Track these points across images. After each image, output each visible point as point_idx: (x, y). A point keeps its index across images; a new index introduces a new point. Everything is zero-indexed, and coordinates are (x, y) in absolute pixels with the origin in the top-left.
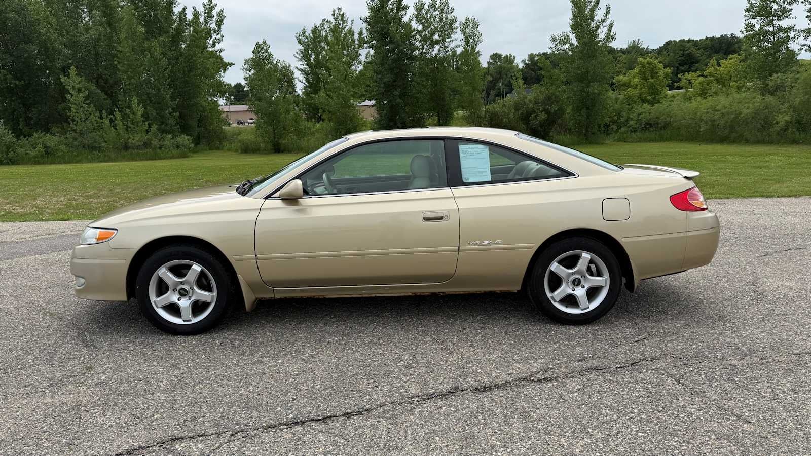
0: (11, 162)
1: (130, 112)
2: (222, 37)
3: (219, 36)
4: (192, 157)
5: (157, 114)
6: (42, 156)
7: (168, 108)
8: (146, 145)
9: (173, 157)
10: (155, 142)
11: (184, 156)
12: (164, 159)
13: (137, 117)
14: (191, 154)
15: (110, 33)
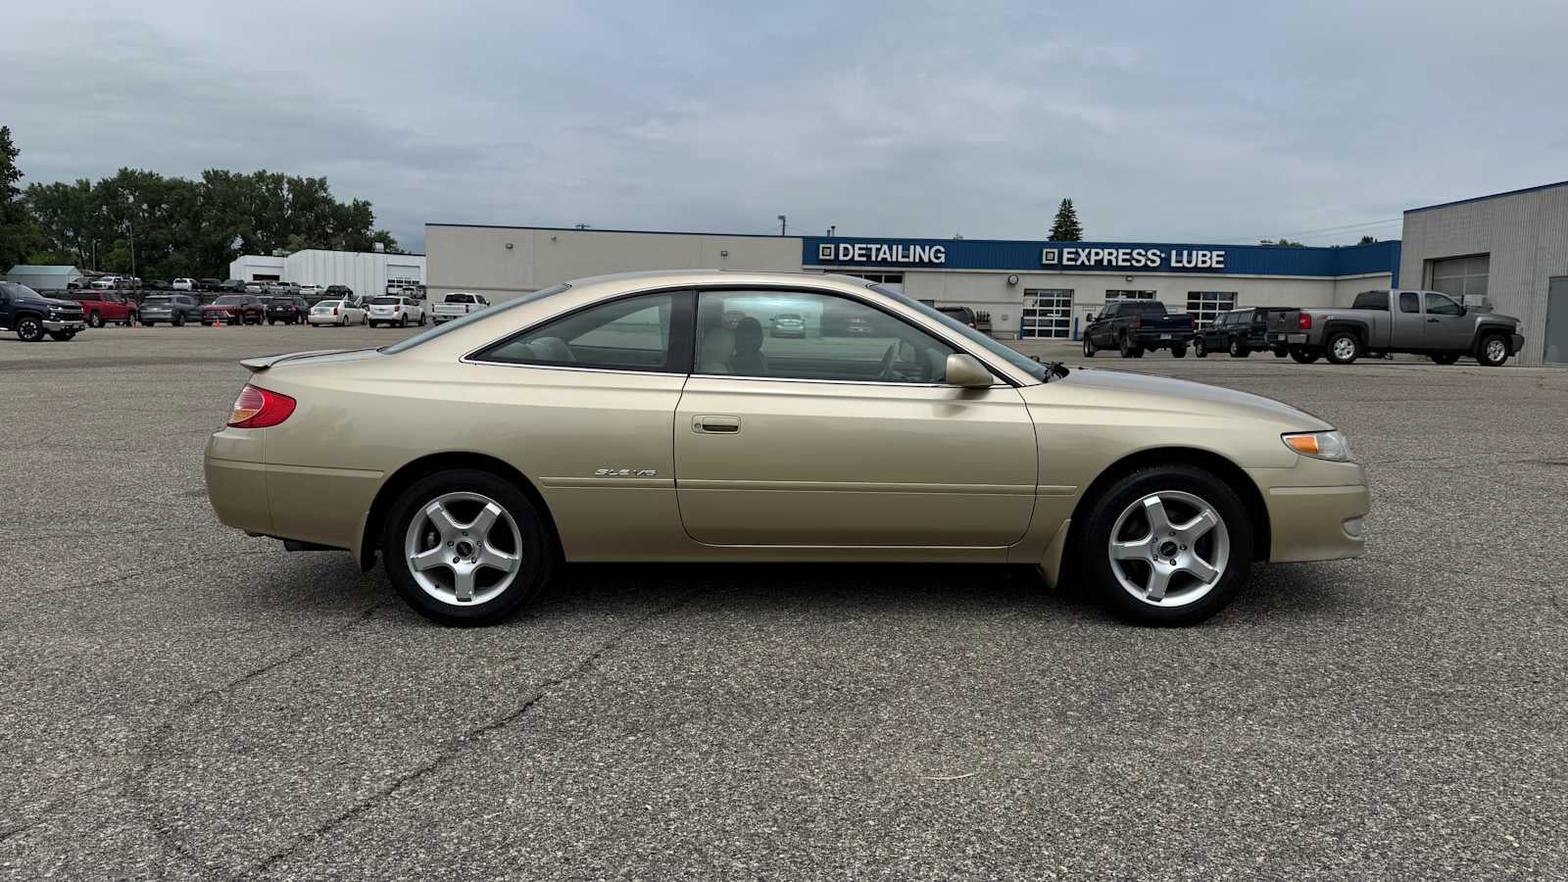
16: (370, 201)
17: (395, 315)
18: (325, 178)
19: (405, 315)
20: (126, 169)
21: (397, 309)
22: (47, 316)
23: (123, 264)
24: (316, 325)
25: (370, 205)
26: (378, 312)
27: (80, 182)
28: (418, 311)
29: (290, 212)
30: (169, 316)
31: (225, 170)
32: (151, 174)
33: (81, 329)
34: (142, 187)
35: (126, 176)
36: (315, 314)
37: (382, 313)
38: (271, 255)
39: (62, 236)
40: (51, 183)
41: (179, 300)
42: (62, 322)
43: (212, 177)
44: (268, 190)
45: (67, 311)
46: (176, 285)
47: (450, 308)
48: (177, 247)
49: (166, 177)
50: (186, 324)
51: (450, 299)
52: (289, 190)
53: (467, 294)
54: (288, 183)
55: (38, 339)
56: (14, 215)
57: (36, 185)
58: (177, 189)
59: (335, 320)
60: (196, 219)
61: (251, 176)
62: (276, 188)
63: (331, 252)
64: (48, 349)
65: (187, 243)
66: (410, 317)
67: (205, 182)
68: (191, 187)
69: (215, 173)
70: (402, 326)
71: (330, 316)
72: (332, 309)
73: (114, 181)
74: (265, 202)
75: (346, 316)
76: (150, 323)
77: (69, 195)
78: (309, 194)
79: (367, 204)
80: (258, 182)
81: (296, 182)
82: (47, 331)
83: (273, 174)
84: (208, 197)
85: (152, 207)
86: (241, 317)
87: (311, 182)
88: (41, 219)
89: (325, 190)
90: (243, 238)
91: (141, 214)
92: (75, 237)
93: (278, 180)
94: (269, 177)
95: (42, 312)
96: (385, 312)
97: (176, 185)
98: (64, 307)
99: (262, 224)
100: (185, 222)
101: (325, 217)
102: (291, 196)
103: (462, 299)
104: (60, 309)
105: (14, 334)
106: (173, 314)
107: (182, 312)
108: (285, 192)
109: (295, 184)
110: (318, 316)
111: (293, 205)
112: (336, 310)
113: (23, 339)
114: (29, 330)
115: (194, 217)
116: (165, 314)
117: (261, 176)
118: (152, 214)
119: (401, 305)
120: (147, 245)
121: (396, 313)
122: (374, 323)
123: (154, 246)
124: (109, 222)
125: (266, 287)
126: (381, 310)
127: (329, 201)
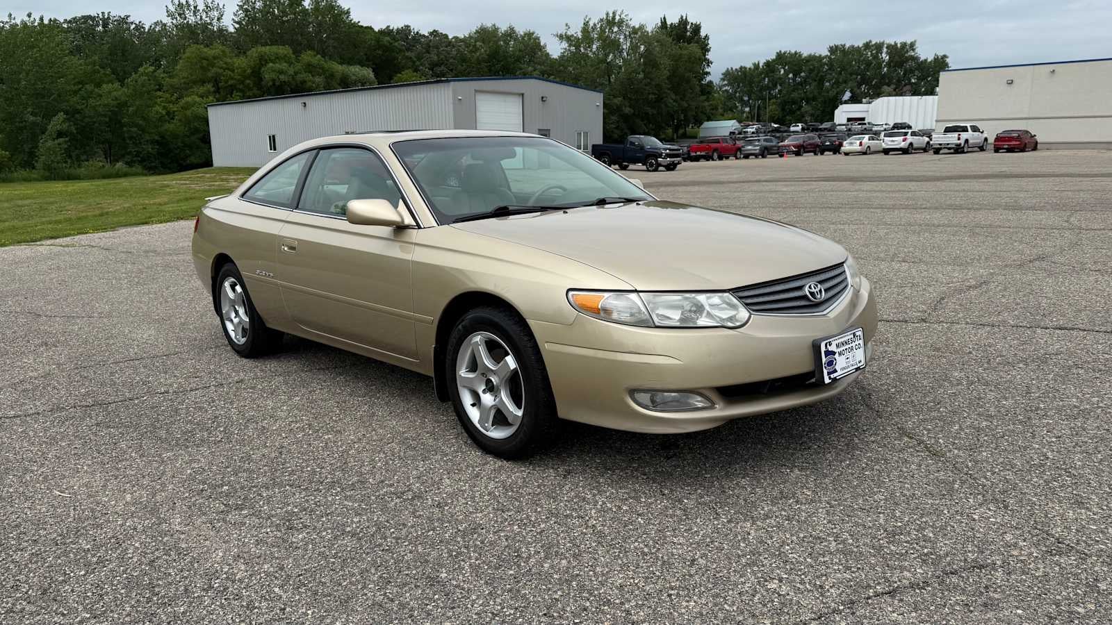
16: (948, 54)
17: (903, 145)
18: (915, 41)
19: (911, 144)
20: (780, 52)
21: (904, 140)
22: (660, 156)
23: (773, 115)
24: (846, 154)
25: (947, 57)
26: (890, 143)
27: (754, 64)
28: (924, 140)
29: (885, 69)
30: (757, 151)
31: (843, 44)
32: (796, 53)
33: (679, 163)
34: (790, 62)
35: (780, 56)
36: (846, 147)
37: (892, 143)
38: (861, 103)
39: (741, 100)
40: (738, 67)
41: (765, 140)
42: (668, 159)
43: (833, 50)
44: (872, 55)
45: (672, 152)
46: (792, 129)
47: (945, 138)
48: (807, 103)
49: (805, 54)
50: (768, 156)
51: (948, 130)
52: (887, 53)
53: (962, 125)
54: (887, 48)
55: (656, 170)
56: (708, 89)
57: (730, 69)
58: (813, 62)
59: (859, 150)
60: (821, 81)
61: (860, 46)
62: (877, 53)
63: (901, 98)
64: (662, 176)
65: (814, 99)
66: (915, 146)
67: (829, 54)
68: (819, 59)
69: (837, 47)
70: (908, 153)
71: (856, 147)
72: (858, 142)
73: (773, 61)
74: (869, 64)
75: (869, 147)
76: (747, 157)
77: (748, 74)
78: (901, 55)
79: (945, 56)
80: (865, 50)
81: (893, 46)
82: (660, 165)
83: (876, 43)
84: (831, 63)
85: (795, 75)
86: (802, 150)
87: (904, 45)
88: (731, 91)
89: (913, 50)
90: (851, 92)
91: (787, 81)
92: (749, 100)
93: (879, 47)
94: (873, 46)
95: (657, 153)
96: (896, 143)
97: (811, 59)
98: (670, 150)
99: (864, 81)
100: (814, 84)
101: (912, 71)
102: (888, 57)
103: (959, 130)
104: (668, 151)
105: (644, 168)
106: (760, 150)
107: (766, 148)
108: (884, 55)
109: (892, 49)
110: (847, 148)
111: (889, 64)
112: (861, 143)
113: (648, 170)
114: (651, 165)
115: (820, 80)
116: (755, 150)
117: (867, 45)
118: (794, 79)
119: (909, 136)
120: (789, 102)
121: (903, 143)
122: (886, 152)
123: (794, 102)
124: (768, 88)
125: (849, 127)
126: (893, 141)
127: (915, 59)
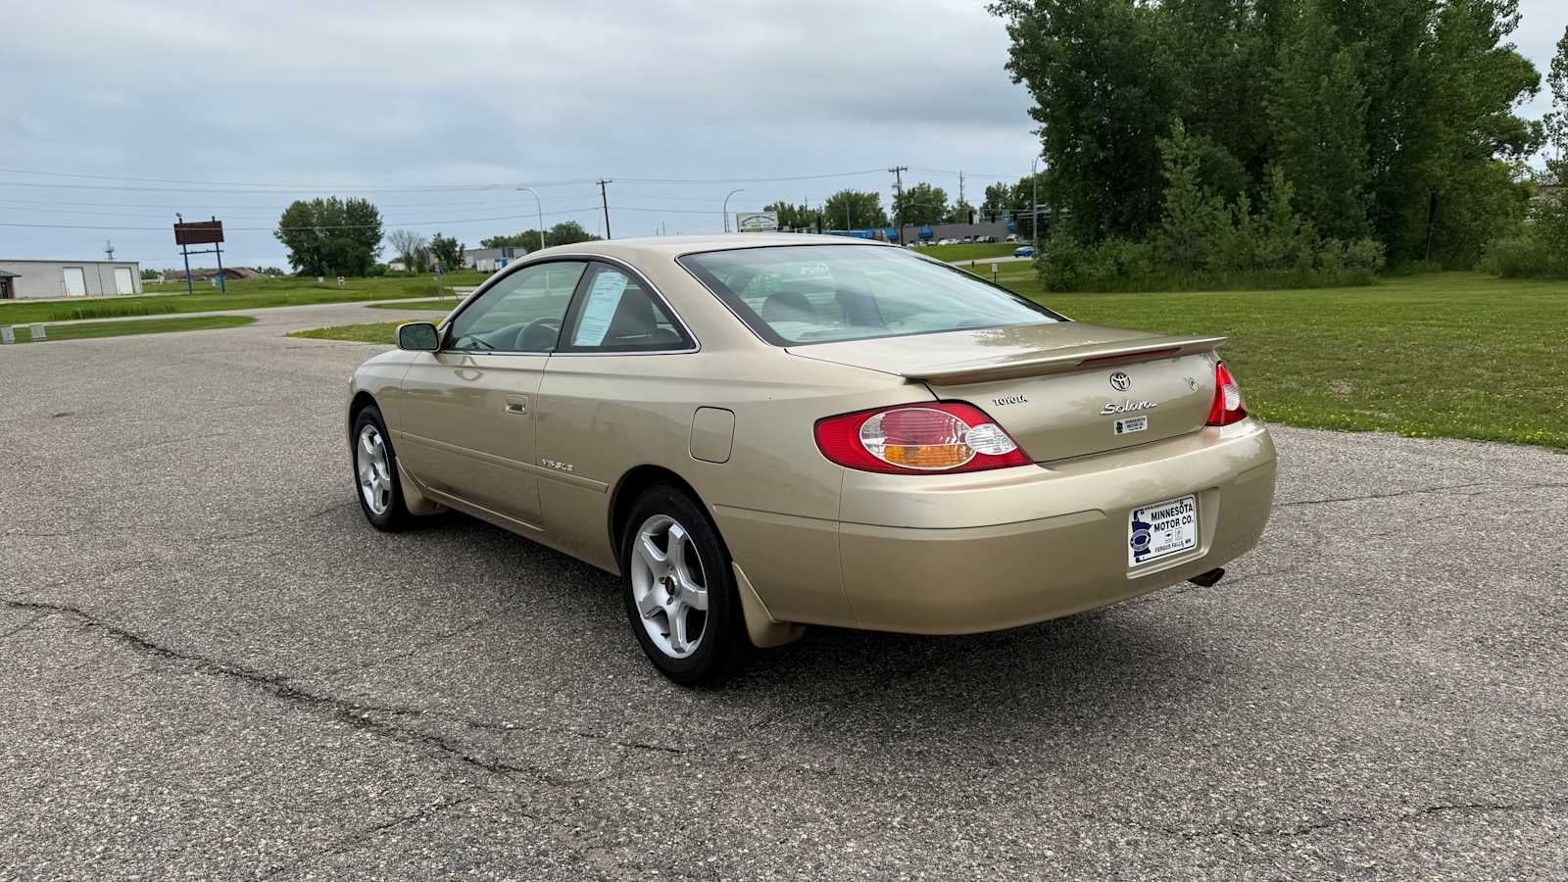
0: (1067, 288)
1: (1269, 196)
2: (1517, 18)
3: (1511, 17)
4: (1377, 284)
5: (1330, 197)
6: (1112, 278)
7: (1355, 183)
8: (1290, 259)
9: (1337, 284)
10: (1305, 254)
11: (1361, 282)
12: (1318, 287)
13: (1280, 205)
14: (1375, 279)
15: (1270, 47)
